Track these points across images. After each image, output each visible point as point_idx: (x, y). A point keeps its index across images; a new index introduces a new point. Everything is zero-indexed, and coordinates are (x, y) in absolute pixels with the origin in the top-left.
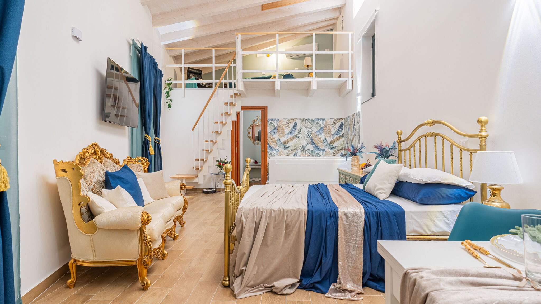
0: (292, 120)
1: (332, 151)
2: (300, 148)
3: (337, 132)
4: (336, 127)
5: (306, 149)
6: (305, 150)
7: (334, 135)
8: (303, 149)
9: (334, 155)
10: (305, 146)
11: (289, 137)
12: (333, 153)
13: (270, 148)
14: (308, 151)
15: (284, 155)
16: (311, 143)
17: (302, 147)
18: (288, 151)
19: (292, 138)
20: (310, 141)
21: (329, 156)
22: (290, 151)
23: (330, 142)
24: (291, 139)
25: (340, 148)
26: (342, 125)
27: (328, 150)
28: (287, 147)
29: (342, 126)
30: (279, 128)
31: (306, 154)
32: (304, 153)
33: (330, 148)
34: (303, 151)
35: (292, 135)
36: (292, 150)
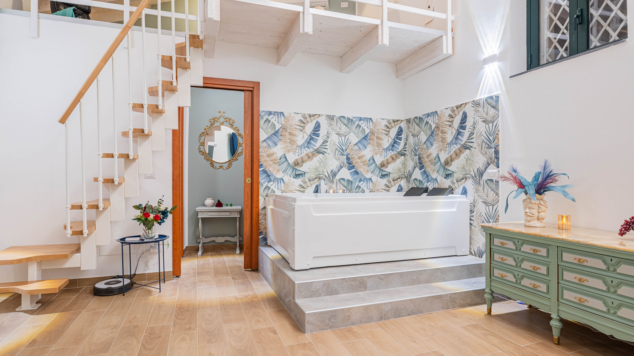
0: (310, 116)
1: (384, 181)
2: (327, 175)
3: (393, 146)
4: (390, 136)
5: (338, 177)
6: (335, 181)
7: (387, 150)
8: (333, 177)
9: (388, 189)
10: (337, 171)
11: (306, 151)
12: (386, 185)
13: (265, 175)
14: (341, 181)
15: (295, 190)
16: (347, 165)
17: (329, 172)
18: (302, 181)
19: (310, 155)
20: (345, 161)
21: (378, 191)
22: (307, 181)
23: (381, 164)
24: (309, 157)
25: (397, 177)
26: (400, 131)
27: (377, 180)
28: (300, 173)
29: (401, 135)
30: (284, 133)
31: (338, 187)
32: (334, 186)
33: (381, 176)
34: (333, 182)
35: (311, 149)
36: (310, 180)
